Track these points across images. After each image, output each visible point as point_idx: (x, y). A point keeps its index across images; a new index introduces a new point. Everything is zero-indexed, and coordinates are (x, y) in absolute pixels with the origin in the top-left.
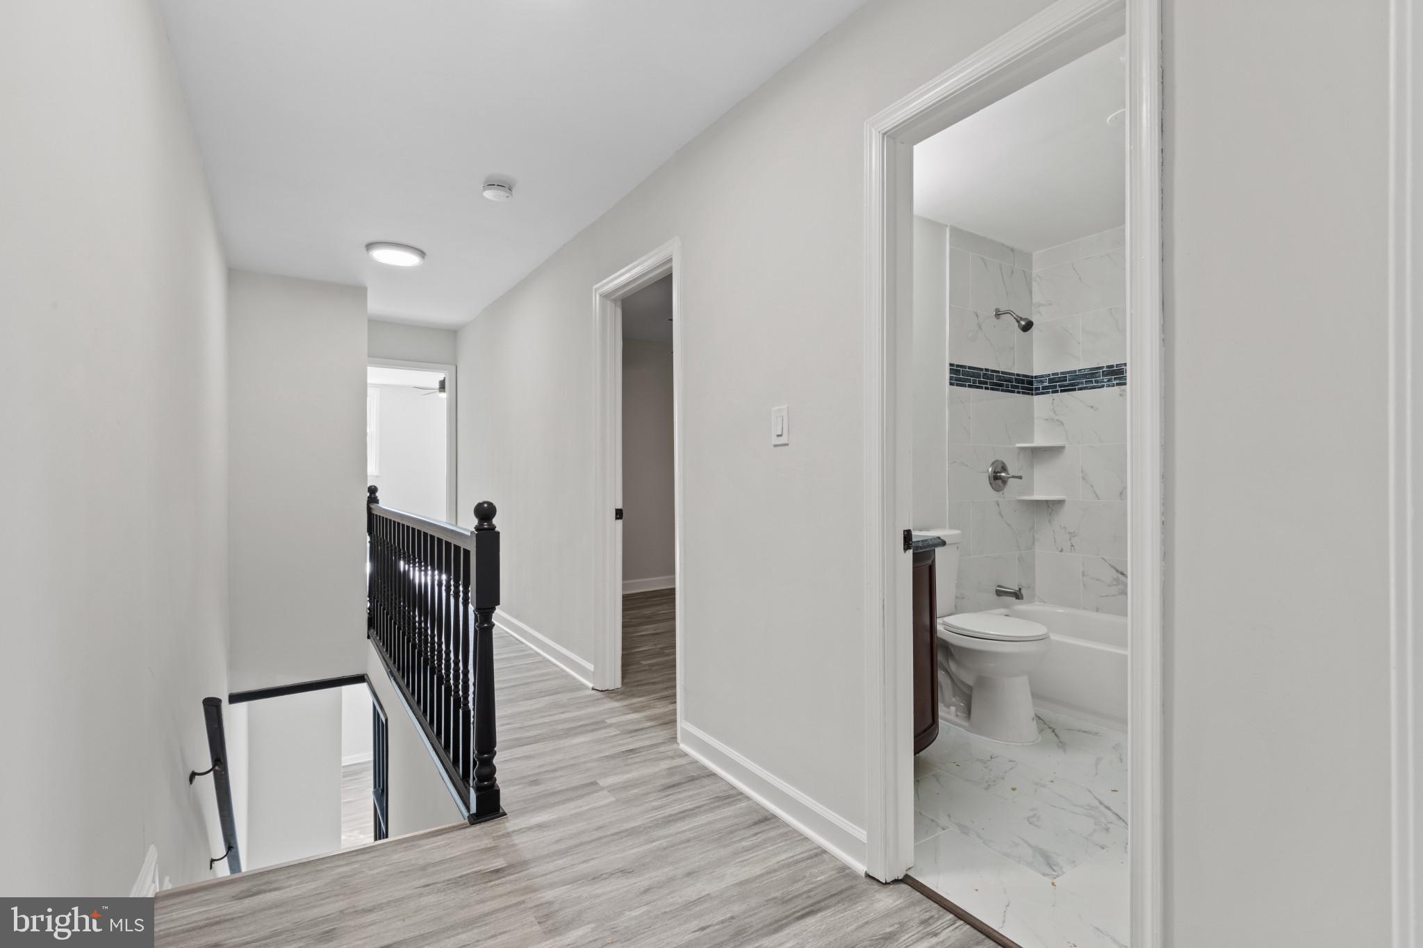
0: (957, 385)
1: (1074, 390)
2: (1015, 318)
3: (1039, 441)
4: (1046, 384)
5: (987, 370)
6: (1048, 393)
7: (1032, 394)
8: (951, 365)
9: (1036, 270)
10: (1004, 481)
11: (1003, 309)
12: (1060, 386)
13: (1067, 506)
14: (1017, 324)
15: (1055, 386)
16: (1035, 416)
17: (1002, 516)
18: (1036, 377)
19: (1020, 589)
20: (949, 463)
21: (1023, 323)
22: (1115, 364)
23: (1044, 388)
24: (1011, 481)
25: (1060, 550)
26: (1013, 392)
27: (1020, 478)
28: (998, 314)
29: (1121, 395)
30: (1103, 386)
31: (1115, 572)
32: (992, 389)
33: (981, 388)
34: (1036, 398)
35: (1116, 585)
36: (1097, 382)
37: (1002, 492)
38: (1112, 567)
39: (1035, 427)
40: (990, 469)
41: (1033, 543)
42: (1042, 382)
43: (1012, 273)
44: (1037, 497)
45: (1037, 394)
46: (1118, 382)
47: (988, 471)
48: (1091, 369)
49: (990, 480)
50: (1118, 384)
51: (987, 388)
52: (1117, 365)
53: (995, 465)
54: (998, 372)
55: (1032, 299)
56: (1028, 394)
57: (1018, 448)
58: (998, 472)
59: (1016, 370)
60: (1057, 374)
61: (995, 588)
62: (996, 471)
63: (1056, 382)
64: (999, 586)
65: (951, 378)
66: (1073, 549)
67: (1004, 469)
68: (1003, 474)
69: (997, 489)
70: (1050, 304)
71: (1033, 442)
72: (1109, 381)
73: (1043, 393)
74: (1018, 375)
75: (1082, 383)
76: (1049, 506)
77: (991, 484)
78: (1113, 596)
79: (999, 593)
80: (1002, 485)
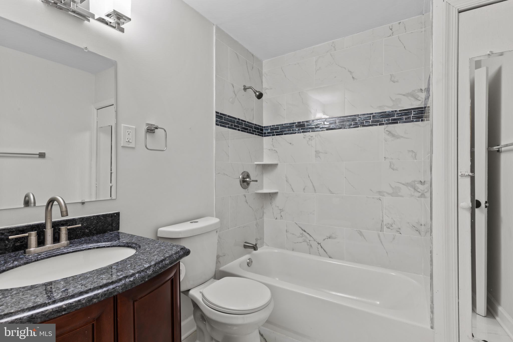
0: (221, 126)
1: (282, 134)
2: (253, 91)
3: (266, 161)
4: (269, 131)
5: (239, 119)
6: (270, 136)
7: (263, 136)
8: (217, 112)
9: (265, 70)
10: (248, 184)
11: (248, 85)
12: (276, 132)
13: (279, 194)
14: (255, 94)
15: (273, 132)
16: (264, 148)
17: (247, 203)
18: (264, 127)
19: (256, 244)
20: (216, 174)
21: (258, 94)
22: (301, 121)
23: (268, 133)
24: (252, 183)
25: (275, 218)
26: (253, 134)
27: (256, 181)
28: (245, 89)
29: (304, 138)
30: (296, 133)
31: (301, 230)
32: (242, 131)
33: (236, 129)
34: (264, 138)
35: (302, 237)
36: (293, 130)
37: (247, 189)
38: (300, 227)
39: (264, 153)
40: (241, 177)
41: (263, 215)
42: (267, 130)
43: (253, 68)
44: (265, 191)
45: (265, 136)
46: (303, 131)
47: (240, 178)
48: (290, 124)
49: (240, 183)
50: (303, 132)
51: (239, 130)
52: (302, 122)
53: (243, 174)
54: (245, 121)
55: (262, 85)
56: (261, 136)
57: (256, 164)
58: (245, 178)
59: (255, 122)
60: (274, 126)
61: (243, 244)
62: (244, 177)
63: (274, 130)
64: (246, 243)
65: (217, 121)
66: (282, 218)
67: (248, 176)
68: (248, 179)
69: (244, 188)
70: (271, 89)
71: (263, 161)
72: (298, 130)
73: (268, 136)
74: (256, 125)
75: (286, 131)
76: (270, 195)
77: (241, 185)
78: (300, 242)
79: (245, 247)
80: (247, 186)
